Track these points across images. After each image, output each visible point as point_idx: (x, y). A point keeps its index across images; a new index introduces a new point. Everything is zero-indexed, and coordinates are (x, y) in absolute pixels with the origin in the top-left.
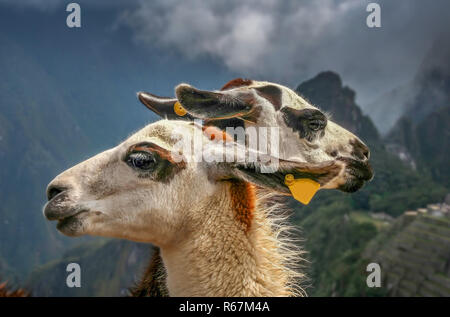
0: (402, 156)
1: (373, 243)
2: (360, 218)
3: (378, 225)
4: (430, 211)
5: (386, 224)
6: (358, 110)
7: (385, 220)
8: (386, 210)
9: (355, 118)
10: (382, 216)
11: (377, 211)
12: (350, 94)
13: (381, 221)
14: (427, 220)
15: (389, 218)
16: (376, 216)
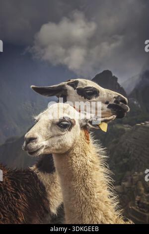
0: (135, 102)
1: (124, 136)
2: (119, 127)
3: (126, 129)
4: (146, 124)
5: (129, 129)
6: (119, 85)
7: (128, 127)
8: (129, 124)
9: (117, 88)
10: (127, 126)
11: (125, 124)
12: (116, 79)
13: (127, 128)
14: (144, 127)
15: (130, 126)
16: (125, 126)
